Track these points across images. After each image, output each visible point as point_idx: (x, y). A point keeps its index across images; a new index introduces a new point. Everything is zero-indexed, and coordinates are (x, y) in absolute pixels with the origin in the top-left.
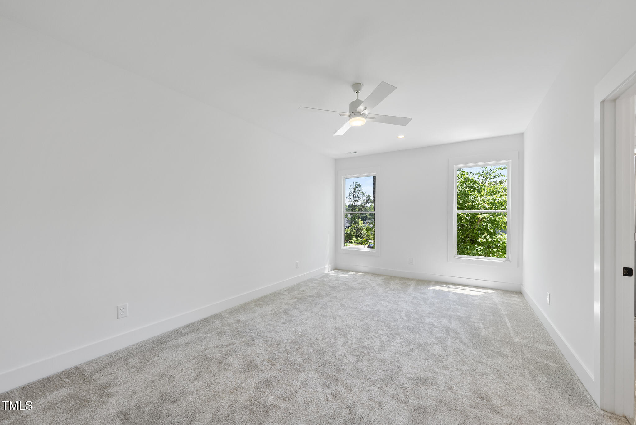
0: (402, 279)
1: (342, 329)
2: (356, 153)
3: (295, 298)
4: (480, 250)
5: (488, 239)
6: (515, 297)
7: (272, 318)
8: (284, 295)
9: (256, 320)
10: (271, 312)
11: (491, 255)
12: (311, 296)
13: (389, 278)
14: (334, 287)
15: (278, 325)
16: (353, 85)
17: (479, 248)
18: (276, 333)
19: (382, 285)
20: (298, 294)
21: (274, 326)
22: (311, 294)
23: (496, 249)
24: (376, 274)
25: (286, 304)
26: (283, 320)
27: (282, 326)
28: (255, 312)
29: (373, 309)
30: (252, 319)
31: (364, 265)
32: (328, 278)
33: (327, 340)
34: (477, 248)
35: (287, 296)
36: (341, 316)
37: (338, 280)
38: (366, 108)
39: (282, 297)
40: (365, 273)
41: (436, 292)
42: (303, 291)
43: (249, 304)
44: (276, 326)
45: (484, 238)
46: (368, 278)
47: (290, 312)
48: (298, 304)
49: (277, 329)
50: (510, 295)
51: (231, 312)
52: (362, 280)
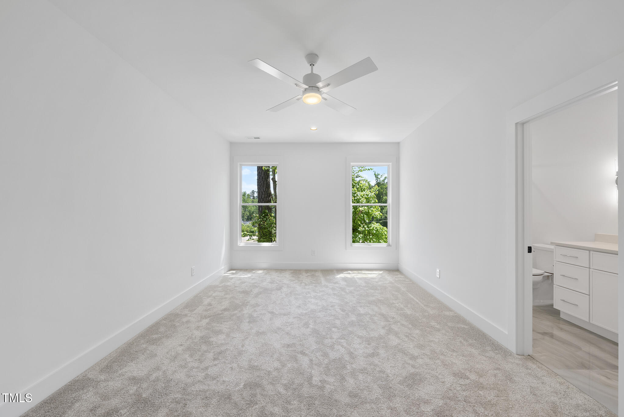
0: (307, 271)
1: (294, 344)
2: (259, 138)
3: (206, 317)
4: (361, 237)
5: (365, 228)
6: (398, 274)
7: (191, 356)
8: (186, 315)
9: (164, 368)
10: (182, 347)
11: (368, 241)
12: (225, 310)
13: (296, 272)
14: (246, 293)
15: (207, 365)
16: (308, 55)
17: (361, 236)
18: (214, 379)
19: (294, 281)
20: (206, 310)
21: (202, 369)
22: (223, 307)
23: (371, 236)
24: (280, 270)
25: (198, 328)
26: (210, 355)
27: (215, 365)
28: (153, 355)
29: (306, 310)
30: (158, 369)
31: (264, 261)
32: (230, 281)
33: (289, 365)
34: (359, 236)
35: (190, 316)
36: (281, 329)
37: (244, 283)
38: (329, 85)
39: (185, 320)
40: (268, 270)
41: (345, 279)
42: (210, 304)
43: (135, 344)
44: (207, 368)
45: (363, 227)
46: (275, 276)
47: (211, 339)
48: (215, 324)
49: (211, 371)
50: (395, 273)
51: (107, 366)
52: (271, 278)
